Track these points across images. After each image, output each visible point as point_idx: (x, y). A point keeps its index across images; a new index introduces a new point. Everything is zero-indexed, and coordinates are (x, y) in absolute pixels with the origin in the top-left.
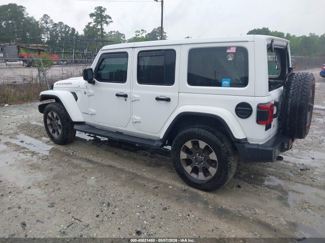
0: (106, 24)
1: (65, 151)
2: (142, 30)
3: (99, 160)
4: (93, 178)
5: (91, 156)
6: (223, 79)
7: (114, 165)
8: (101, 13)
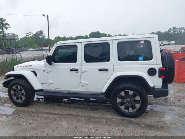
0: (6, 29)
1: (29, 110)
2: (30, 33)
3: (59, 112)
4: (65, 123)
5: (51, 111)
6: (139, 57)
7: (70, 114)
8: (2, 22)
